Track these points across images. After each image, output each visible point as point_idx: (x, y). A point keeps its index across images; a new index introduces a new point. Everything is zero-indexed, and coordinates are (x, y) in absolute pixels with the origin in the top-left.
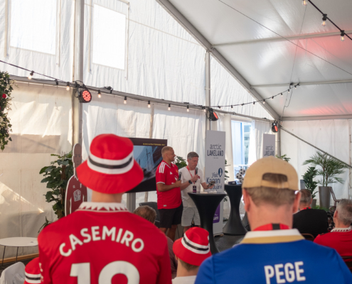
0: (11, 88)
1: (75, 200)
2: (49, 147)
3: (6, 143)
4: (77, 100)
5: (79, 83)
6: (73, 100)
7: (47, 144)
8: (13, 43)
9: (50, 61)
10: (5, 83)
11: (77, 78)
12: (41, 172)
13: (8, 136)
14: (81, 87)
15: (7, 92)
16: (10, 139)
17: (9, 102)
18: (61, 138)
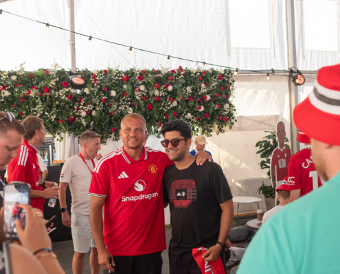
0: (233, 81)
1: (280, 167)
2: (269, 125)
3: (232, 124)
4: (292, 84)
5: (293, 69)
6: (289, 84)
7: (268, 123)
8: (233, 44)
9: (266, 54)
10: (229, 78)
11: (291, 65)
12: (257, 145)
13: (233, 118)
14: (295, 72)
15: (231, 84)
16: (236, 121)
17: (234, 91)
18: (280, 117)
